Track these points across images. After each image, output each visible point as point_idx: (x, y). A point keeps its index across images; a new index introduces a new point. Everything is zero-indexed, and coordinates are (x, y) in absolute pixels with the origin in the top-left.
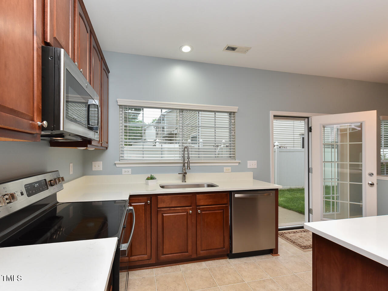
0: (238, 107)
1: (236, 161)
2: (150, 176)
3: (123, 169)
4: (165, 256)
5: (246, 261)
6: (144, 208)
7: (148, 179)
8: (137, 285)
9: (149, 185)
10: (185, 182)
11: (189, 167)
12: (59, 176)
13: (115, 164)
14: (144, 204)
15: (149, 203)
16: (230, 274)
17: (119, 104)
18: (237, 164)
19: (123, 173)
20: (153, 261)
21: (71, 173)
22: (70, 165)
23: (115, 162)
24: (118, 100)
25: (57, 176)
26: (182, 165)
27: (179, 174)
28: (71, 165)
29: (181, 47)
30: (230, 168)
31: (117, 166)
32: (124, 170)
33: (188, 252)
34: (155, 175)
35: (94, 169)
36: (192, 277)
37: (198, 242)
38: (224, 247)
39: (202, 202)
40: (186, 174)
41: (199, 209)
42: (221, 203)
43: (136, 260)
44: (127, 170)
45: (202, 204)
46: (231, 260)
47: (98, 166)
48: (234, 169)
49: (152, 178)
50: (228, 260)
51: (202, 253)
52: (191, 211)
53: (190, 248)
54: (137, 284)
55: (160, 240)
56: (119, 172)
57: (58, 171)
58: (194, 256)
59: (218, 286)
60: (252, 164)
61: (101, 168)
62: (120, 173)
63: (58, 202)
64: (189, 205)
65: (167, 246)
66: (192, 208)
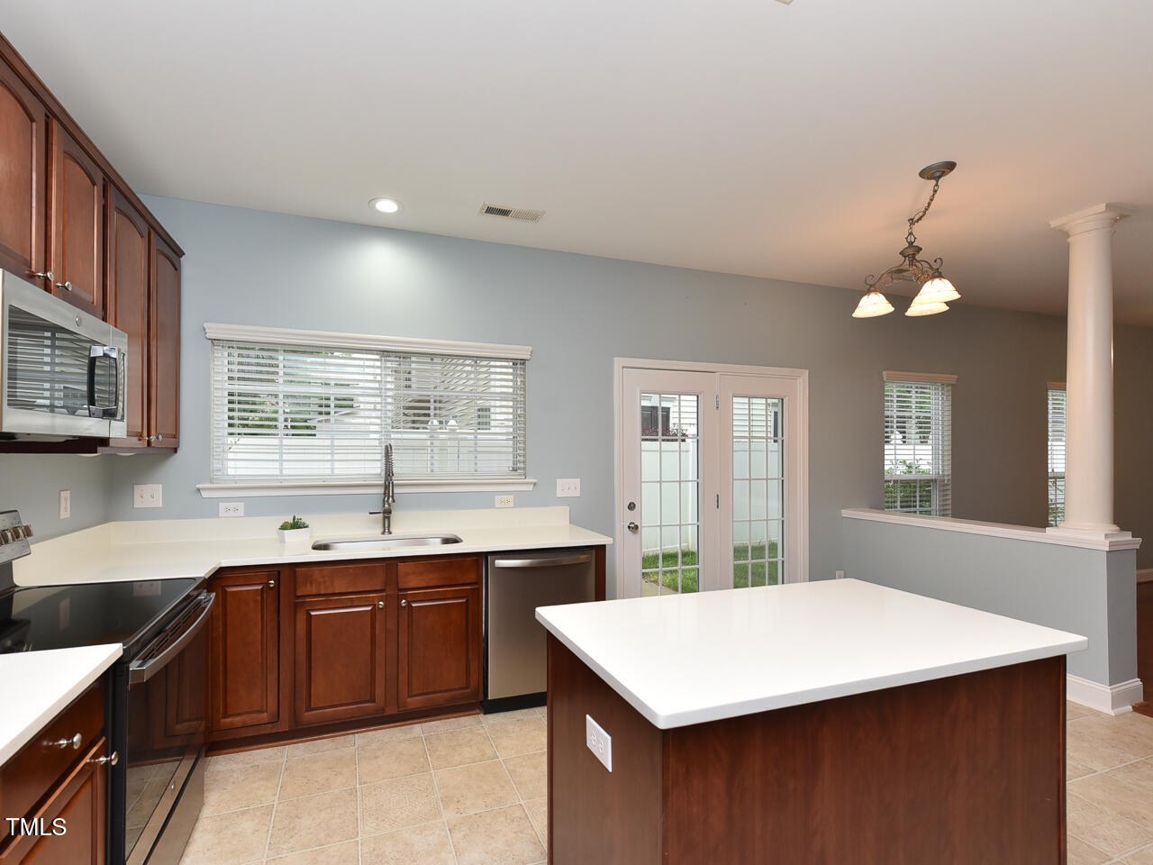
0: (531, 348)
1: (527, 480)
2: (291, 521)
3: (220, 504)
4: (314, 712)
5: (522, 717)
6: (259, 598)
7: (284, 527)
8: (234, 783)
9: (286, 540)
10: (390, 533)
11: (393, 497)
12: (20, 522)
13: (199, 490)
14: (260, 588)
15: (272, 586)
16: (471, 746)
17: (208, 335)
18: (530, 488)
19: (222, 512)
20: (284, 726)
21: (65, 514)
22: (60, 494)
23: (198, 486)
24: (206, 325)
25: (12, 524)
26: (381, 491)
27: (371, 513)
28: (66, 495)
29: (373, 200)
30: (511, 498)
31: (204, 494)
32: (222, 506)
33: (375, 701)
34: (305, 519)
35: (138, 503)
36: (376, 758)
37: (401, 677)
38: (467, 687)
39: (412, 580)
40: (390, 513)
41: (405, 597)
42: (460, 582)
43: (239, 725)
44: (231, 505)
45: (412, 585)
46: (488, 716)
47: (149, 494)
48: (522, 501)
49: (296, 525)
50: (482, 717)
51: (414, 702)
52: (381, 603)
53: (379, 691)
54: (232, 780)
55: (302, 674)
56: (209, 510)
57: (16, 511)
58: (391, 711)
59: (432, 771)
60: (569, 487)
61: (158, 503)
62: (214, 514)
63: (16, 586)
64: (379, 588)
65: (320, 688)
66: (386, 595)
